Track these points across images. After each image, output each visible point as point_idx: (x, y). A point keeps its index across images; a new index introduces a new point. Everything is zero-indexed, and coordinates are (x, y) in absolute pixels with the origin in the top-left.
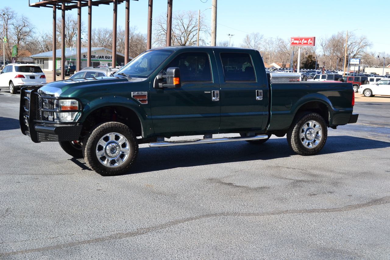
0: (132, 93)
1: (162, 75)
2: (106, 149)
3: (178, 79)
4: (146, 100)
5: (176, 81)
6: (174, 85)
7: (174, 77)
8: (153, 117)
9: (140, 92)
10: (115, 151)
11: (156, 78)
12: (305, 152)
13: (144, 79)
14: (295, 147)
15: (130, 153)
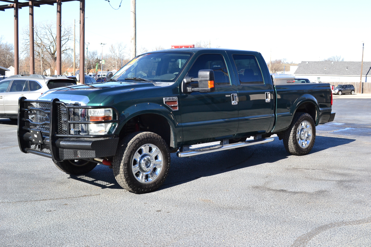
0: (164, 98)
1: (191, 78)
2: (140, 163)
3: (213, 82)
4: (177, 106)
5: (211, 84)
6: (209, 88)
7: (209, 80)
8: (183, 124)
9: (171, 98)
10: (149, 164)
11: (184, 82)
12: (301, 152)
13: (171, 84)
14: (293, 147)
15: (163, 166)
